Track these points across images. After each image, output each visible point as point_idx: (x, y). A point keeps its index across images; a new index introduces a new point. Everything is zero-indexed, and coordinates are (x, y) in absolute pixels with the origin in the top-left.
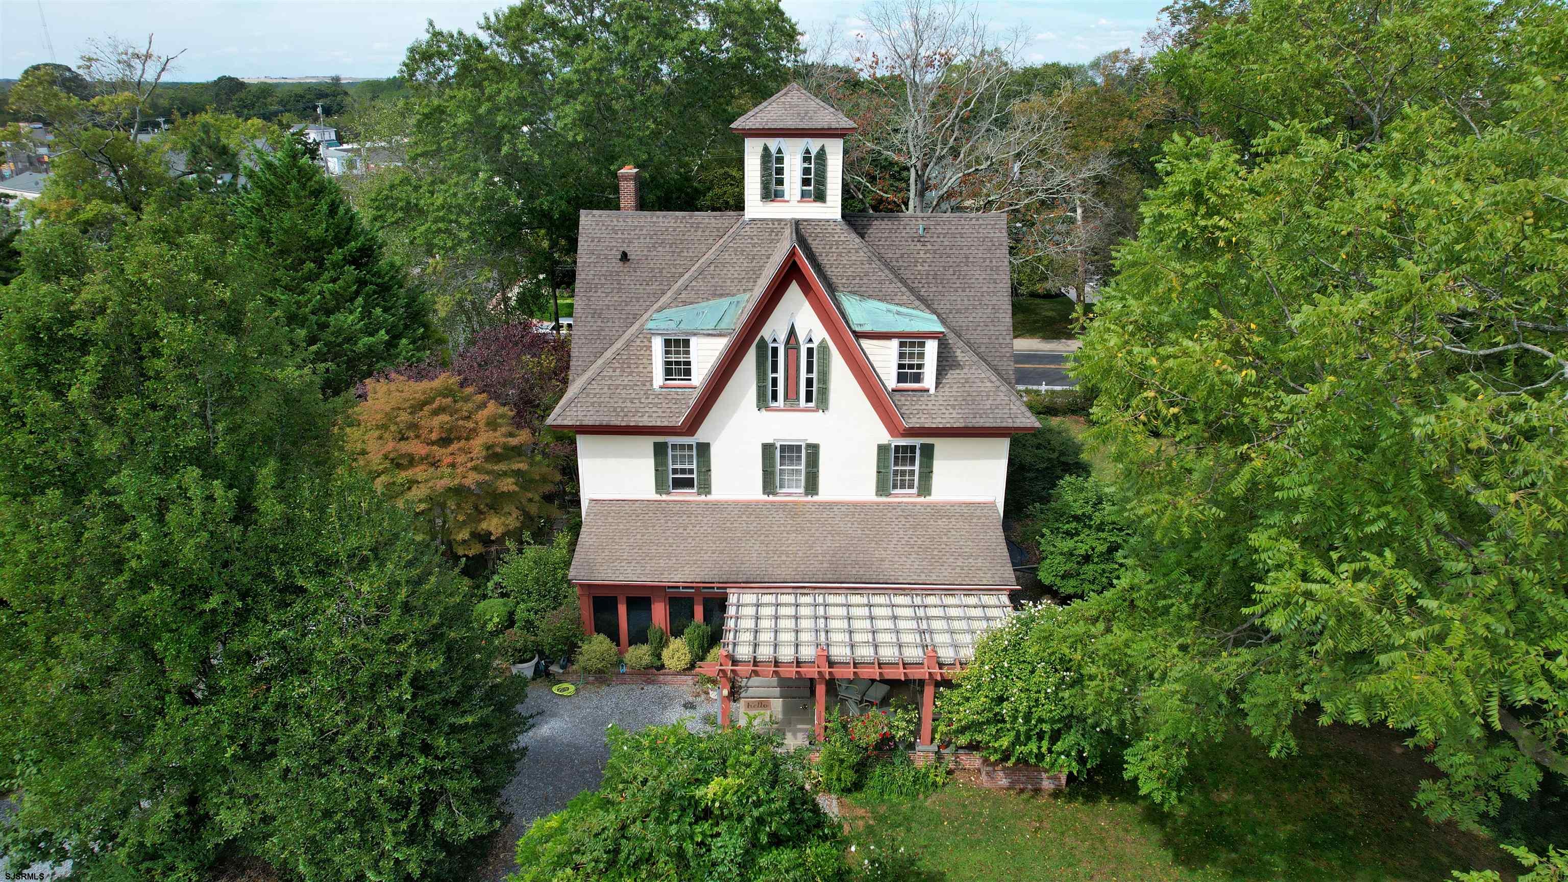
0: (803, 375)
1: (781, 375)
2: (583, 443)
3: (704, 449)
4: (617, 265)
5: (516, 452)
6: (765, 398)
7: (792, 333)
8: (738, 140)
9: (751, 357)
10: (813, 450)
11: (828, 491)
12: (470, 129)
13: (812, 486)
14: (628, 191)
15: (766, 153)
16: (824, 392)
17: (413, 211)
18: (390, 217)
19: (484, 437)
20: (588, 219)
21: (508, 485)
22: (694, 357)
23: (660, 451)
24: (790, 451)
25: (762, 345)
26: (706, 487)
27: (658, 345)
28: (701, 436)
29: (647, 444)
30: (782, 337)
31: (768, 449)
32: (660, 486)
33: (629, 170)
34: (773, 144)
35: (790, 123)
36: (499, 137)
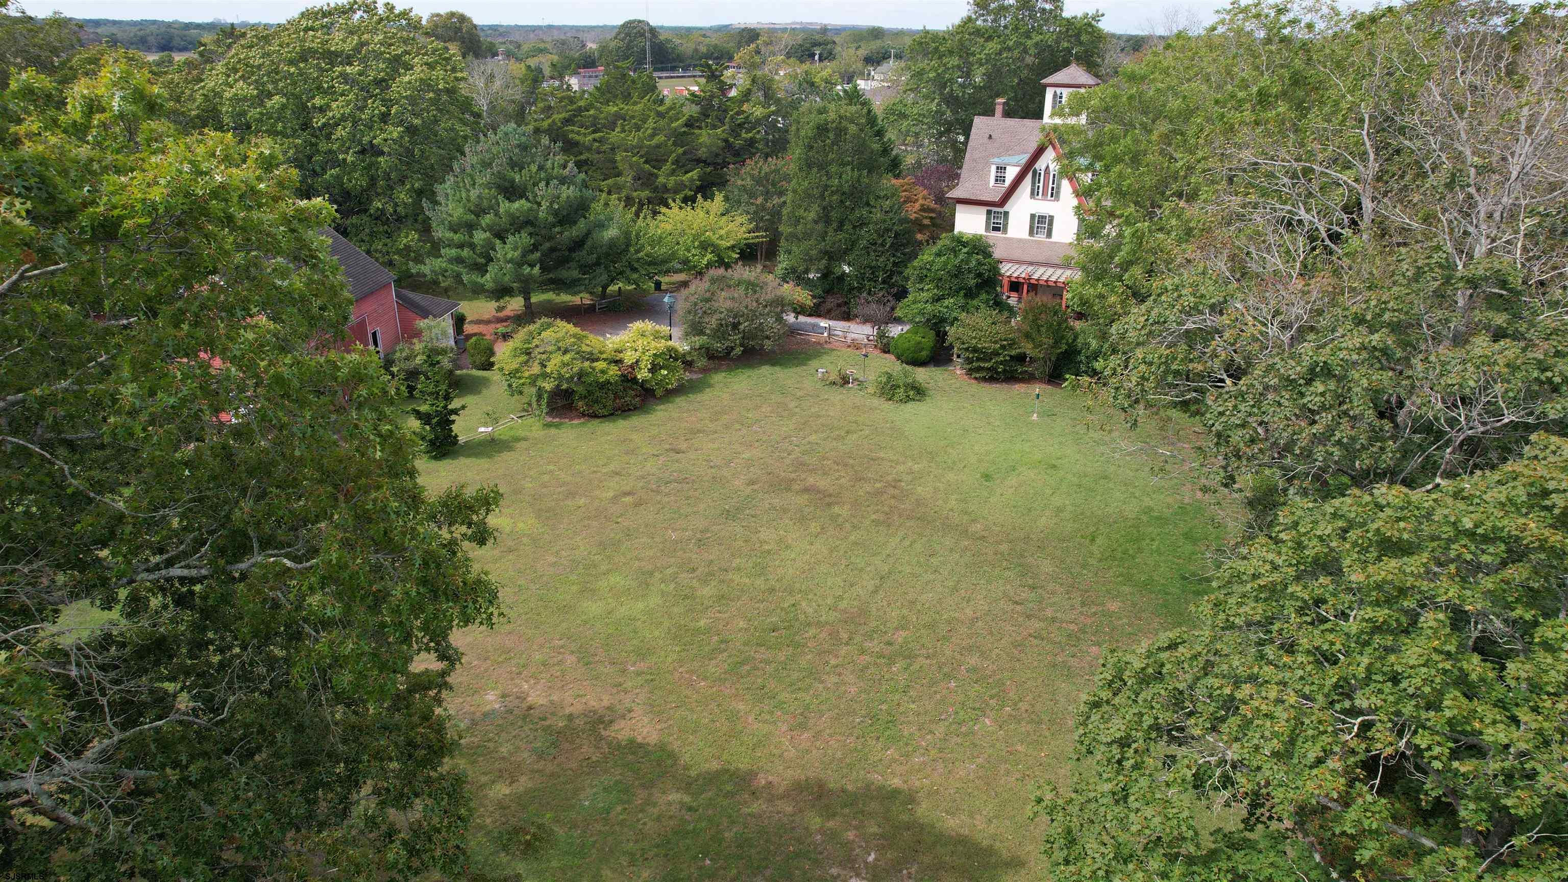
0: (1051, 185)
1: (1041, 185)
2: (959, 208)
3: (1006, 214)
4: (986, 140)
5: (933, 211)
6: (1034, 194)
7: (1048, 167)
8: (1043, 88)
9: (1030, 175)
10: (1051, 218)
11: (1056, 237)
12: (934, 80)
13: (1049, 234)
14: (999, 110)
15: (1055, 94)
16: (1058, 193)
17: (903, 116)
18: (892, 118)
19: (921, 202)
20: (978, 120)
21: (926, 222)
22: (1007, 175)
23: (989, 213)
24: (1042, 218)
25: (1035, 172)
26: (1005, 231)
27: (993, 168)
28: (1006, 208)
29: (984, 210)
30: (1043, 168)
31: (1033, 216)
32: (987, 229)
33: (1001, 100)
34: (1059, 90)
35: (1066, 81)
36: (946, 83)
